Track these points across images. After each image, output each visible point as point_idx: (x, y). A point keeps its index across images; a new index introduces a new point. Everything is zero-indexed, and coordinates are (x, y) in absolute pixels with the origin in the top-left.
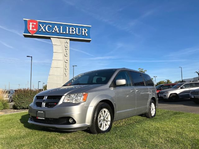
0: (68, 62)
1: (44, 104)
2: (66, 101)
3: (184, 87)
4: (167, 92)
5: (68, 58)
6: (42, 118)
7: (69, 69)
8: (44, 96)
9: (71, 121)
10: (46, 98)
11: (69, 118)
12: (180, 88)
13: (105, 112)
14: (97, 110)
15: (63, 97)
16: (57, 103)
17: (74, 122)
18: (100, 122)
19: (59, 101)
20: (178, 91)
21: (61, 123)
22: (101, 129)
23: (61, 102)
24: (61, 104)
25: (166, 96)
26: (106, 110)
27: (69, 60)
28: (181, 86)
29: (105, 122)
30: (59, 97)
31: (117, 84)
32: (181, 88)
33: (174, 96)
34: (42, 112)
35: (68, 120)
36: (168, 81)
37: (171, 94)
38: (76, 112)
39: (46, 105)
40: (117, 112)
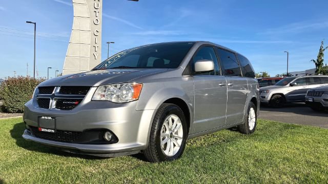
0: (99, 34)
1: (54, 103)
2: (98, 98)
3: (296, 84)
4: (267, 91)
5: (99, 28)
6: (49, 131)
8: (54, 87)
9: (107, 137)
10: (58, 91)
11: (105, 130)
12: (289, 84)
13: (173, 121)
14: (159, 117)
15: (92, 90)
16: (80, 101)
17: (115, 139)
18: (163, 139)
19: (84, 97)
20: (286, 90)
21: (88, 142)
22: (166, 152)
23: (87, 99)
24: (88, 104)
26: (176, 118)
28: (291, 82)
29: (172, 139)
30: (85, 90)
31: (197, 70)
32: (291, 85)
33: (278, 98)
34: (50, 118)
35: (102, 135)
36: (264, 74)
37: (273, 95)
38: (117, 120)
39: (58, 105)
40: (194, 122)
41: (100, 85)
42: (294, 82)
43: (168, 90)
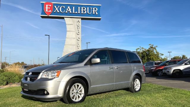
0: (80, 39)
1: (29, 79)
3: (188, 63)
4: (170, 68)
5: (80, 36)
6: (26, 90)
7: (81, 46)
8: (29, 72)
10: (31, 74)
12: (184, 64)
13: (78, 86)
15: (41, 74)
16: (37, 78)
17: (48, 94)
18: (72, 94)
20: (182, 67)
21: (39, 94)
22: (74, 100)
23: (39, 77)
25: (169, 72)
27: (80, 38)
28: (186, 62)
29: (78, 94)
32: (186, 64)
33: (177, 72)
34: (27, 85)
36: (184, 56)
37: (174, 70)
39: (31, 80)
40: (92, 86)
41: (45, 71)
42: (188, 62)
43: (74, 73)
